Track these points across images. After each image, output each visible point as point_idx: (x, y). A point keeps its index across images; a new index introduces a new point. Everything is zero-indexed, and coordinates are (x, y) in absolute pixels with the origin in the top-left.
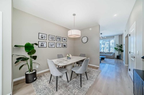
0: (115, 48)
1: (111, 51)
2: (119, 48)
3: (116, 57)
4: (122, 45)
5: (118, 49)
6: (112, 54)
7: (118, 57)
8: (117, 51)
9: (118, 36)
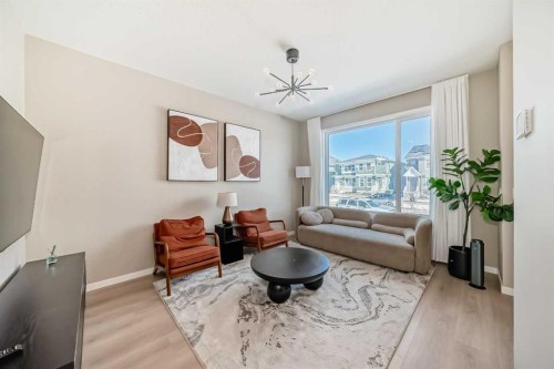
0: (439, 184)
1: (406, 209)
2: (467, 182)
3: (441, 255)
4: (494, 157)
5: (460, 190)
6: (410, 233)
7: (463, 266)
8: (455, 207)
9: (463, 80)
